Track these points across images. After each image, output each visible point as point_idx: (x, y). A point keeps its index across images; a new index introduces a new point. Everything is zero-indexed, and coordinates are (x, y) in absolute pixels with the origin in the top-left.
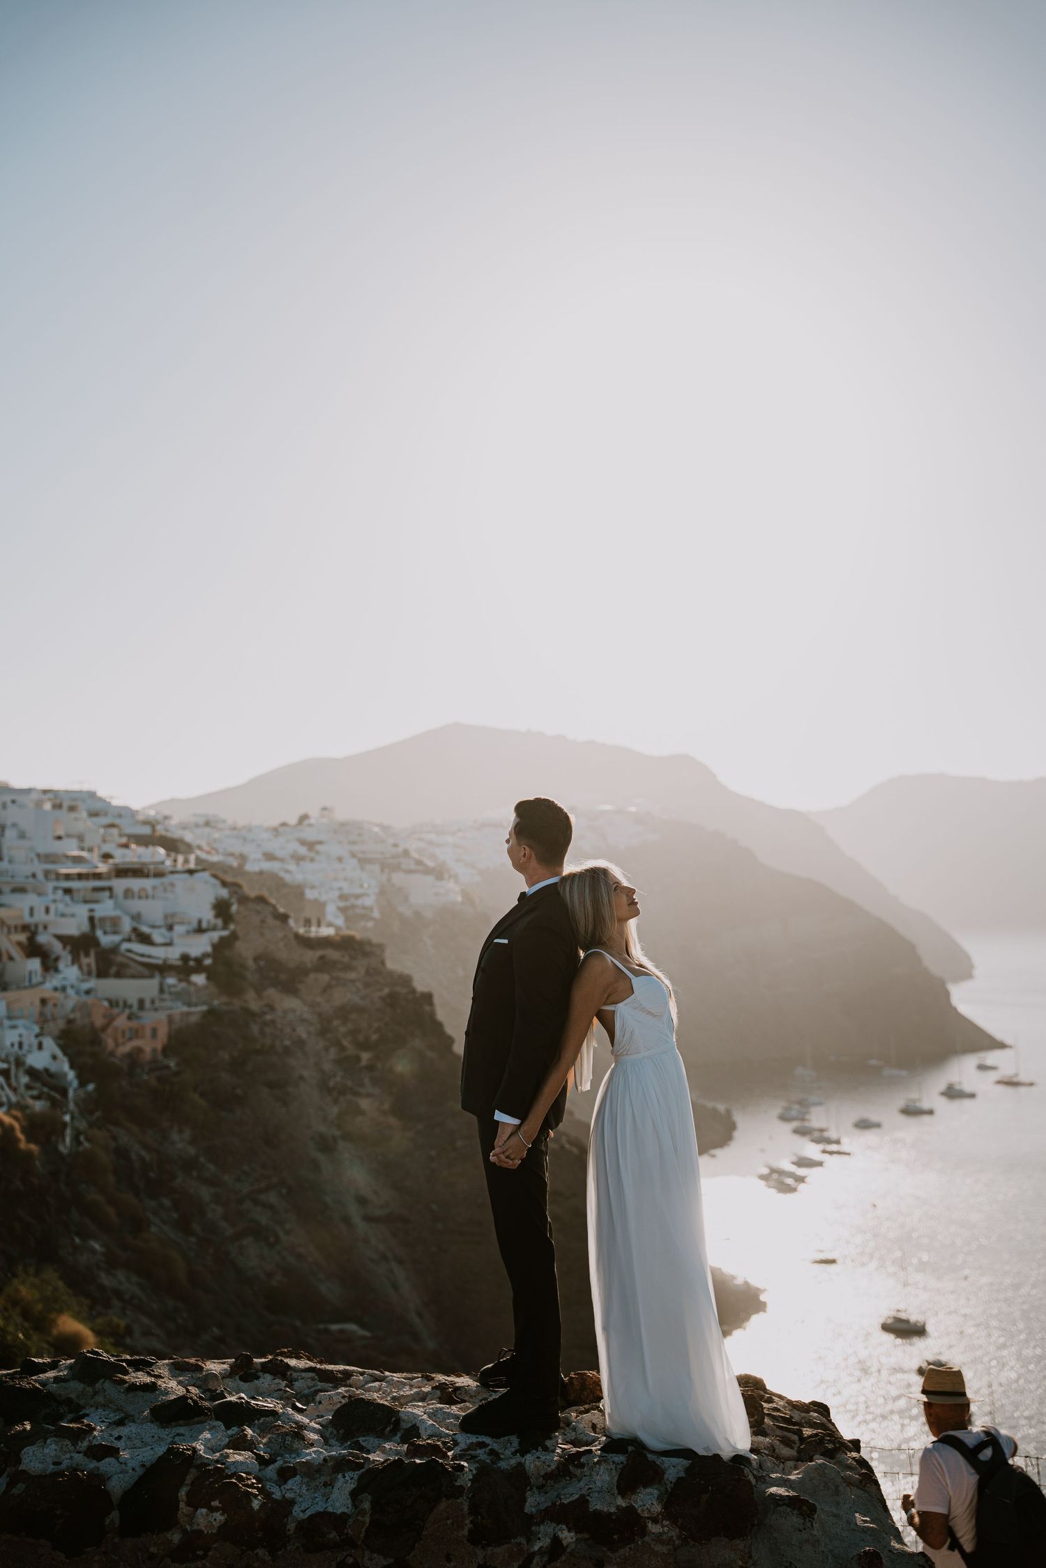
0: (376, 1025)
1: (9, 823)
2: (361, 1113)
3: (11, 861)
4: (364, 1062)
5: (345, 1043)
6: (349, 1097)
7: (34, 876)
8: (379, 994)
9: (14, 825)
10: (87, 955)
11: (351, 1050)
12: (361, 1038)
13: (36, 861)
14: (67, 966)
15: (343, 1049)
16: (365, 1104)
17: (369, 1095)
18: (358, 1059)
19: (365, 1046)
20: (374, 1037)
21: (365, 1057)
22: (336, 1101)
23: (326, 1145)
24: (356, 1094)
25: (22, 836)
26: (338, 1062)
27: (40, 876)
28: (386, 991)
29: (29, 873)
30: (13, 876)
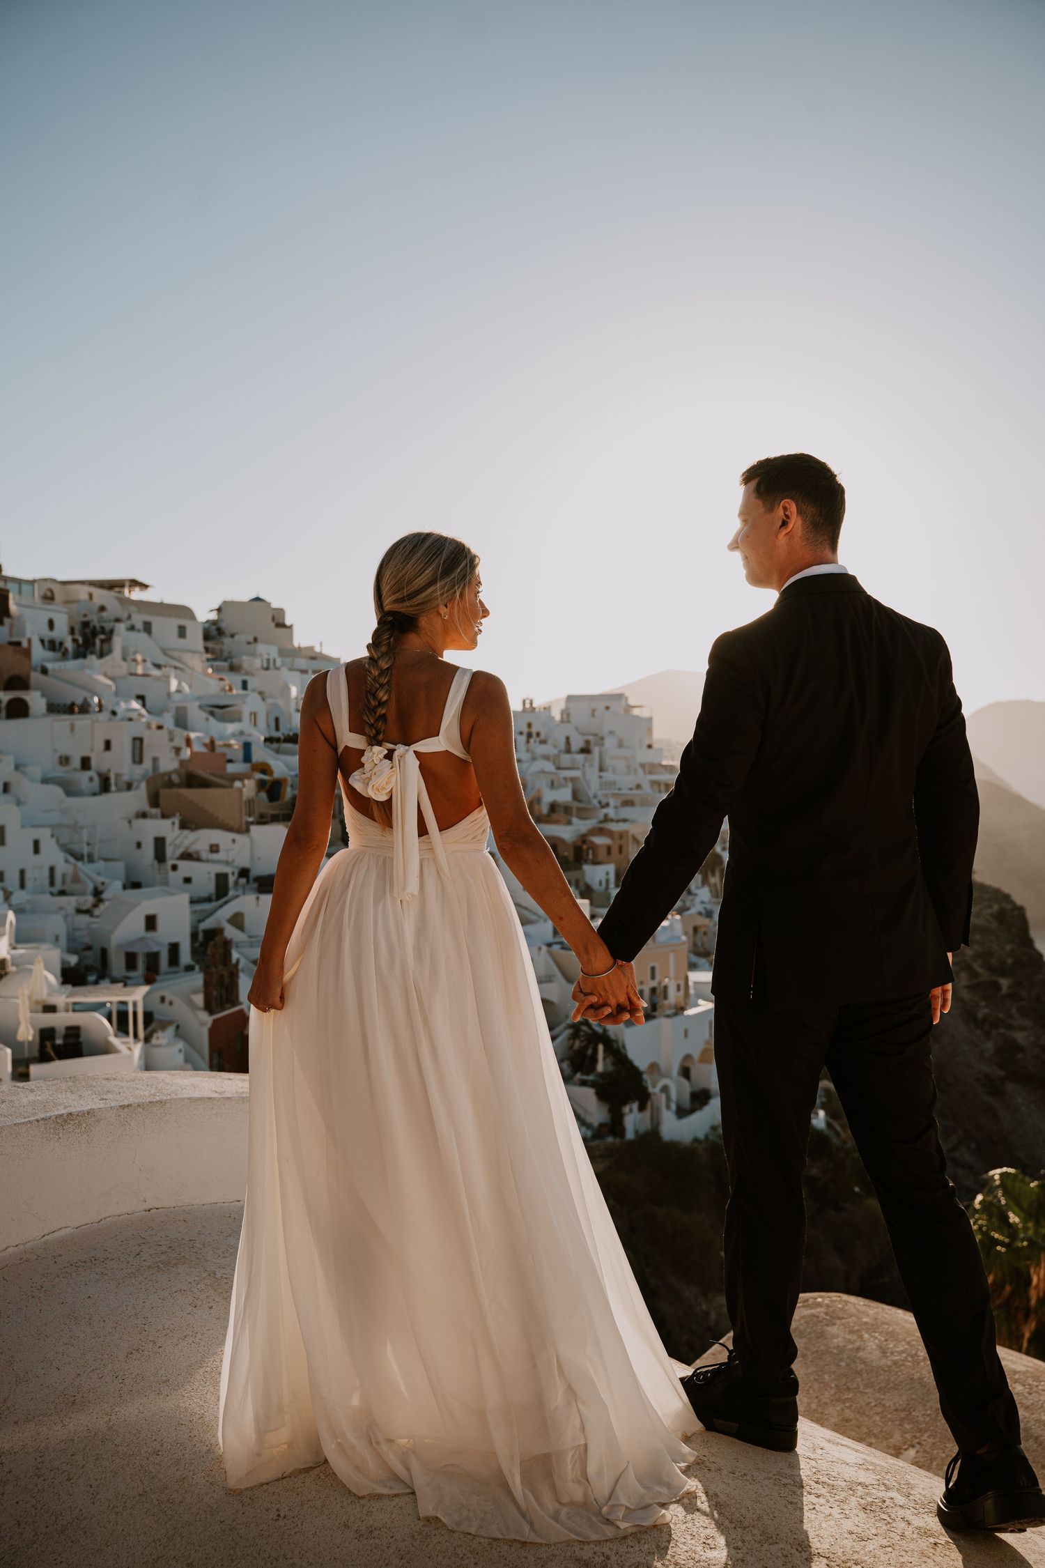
0: (1008, 947)
1: (606, 731)
2: (1021, 1049)
3: (614, 772)
4: (1004, 990)
5: (977, 967)
6: (1002, 1031)
7: (638, 787)
8: (989, 911)
9: (612, 733)
10: (713, 875)
11: (985, 976)
12: (994, 961)
13: (640, 771)
14: (698, 888)
15: (974, 974)
16: (1020, 1037)
17: (1022, 1029)
18: (997, 987)
19: (1002, 971)
20: (1010, 961)
21: (1005, 983)
22: (988, 1035)
23: (994, 1088)
24: (1009, 1027)
25: (621, 745)
26: (971, 988)
27: (647, 787)
28: (996, 907)
29: (633, 786)
30: (620, 789)
